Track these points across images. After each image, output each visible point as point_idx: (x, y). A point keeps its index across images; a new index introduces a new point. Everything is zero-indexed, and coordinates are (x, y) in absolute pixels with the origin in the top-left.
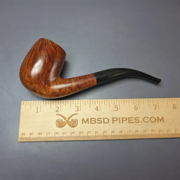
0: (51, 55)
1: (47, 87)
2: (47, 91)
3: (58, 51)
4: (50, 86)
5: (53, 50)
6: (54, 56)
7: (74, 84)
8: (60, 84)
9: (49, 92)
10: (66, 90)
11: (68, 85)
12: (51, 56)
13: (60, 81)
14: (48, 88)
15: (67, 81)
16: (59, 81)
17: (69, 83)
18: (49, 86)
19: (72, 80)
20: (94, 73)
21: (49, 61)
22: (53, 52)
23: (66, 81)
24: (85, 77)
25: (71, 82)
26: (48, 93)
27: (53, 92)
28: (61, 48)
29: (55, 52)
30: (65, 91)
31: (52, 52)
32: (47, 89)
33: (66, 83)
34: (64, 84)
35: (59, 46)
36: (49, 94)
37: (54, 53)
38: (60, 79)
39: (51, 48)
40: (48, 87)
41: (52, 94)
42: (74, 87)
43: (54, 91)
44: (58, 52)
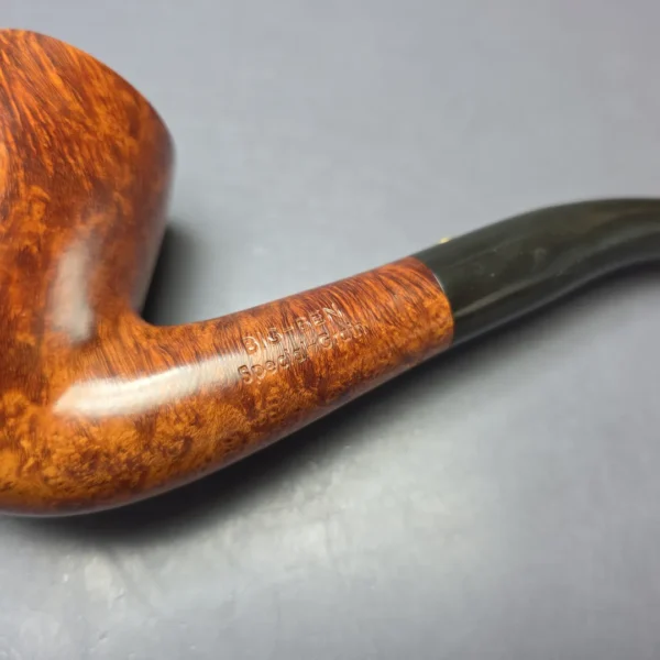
0: (45, 126)
1: (20, 411)
2: (25, 444)
3: (104, 100)
4: (50, 400)
5: (52, 88)
6: (67, 141)
7: (263, 357)
8: (143, 364)
9: (47, 453)
10: (198, 421)
11: (217, 370)
12: (44, 140)
13: (137, 345)
14: (33, 422)
15: (206, 338)
16: (130, 343)
17: (219, 350)
18: (36, 401)
19: (250, 324)
20: (419, 257)
21: (21, 173)
22: (55, 108)
23: (193, 339)
24: (349, 292)
25: (237, 344)
26: (37, 466)
27: (78, 448)
28: (122, 84)
29: (76, 107)
30: (194, 433)
31: (44, 105)
32: (24, 427)
33: (198, 356)
34: (177, 360)
35: (105, 69)
36: (50, 471)
37: (66, 112)
38: (133, 328)
39: (36, 75)
40: (32, 410)
41: (71, 473)
42: (266, 387)
43: (91, 440)
44: (100, 110)
